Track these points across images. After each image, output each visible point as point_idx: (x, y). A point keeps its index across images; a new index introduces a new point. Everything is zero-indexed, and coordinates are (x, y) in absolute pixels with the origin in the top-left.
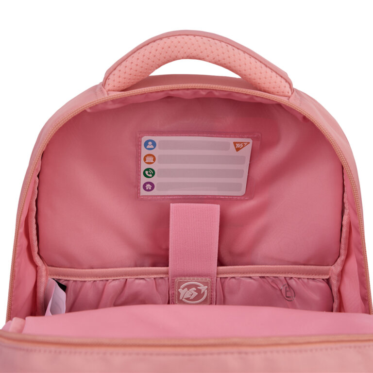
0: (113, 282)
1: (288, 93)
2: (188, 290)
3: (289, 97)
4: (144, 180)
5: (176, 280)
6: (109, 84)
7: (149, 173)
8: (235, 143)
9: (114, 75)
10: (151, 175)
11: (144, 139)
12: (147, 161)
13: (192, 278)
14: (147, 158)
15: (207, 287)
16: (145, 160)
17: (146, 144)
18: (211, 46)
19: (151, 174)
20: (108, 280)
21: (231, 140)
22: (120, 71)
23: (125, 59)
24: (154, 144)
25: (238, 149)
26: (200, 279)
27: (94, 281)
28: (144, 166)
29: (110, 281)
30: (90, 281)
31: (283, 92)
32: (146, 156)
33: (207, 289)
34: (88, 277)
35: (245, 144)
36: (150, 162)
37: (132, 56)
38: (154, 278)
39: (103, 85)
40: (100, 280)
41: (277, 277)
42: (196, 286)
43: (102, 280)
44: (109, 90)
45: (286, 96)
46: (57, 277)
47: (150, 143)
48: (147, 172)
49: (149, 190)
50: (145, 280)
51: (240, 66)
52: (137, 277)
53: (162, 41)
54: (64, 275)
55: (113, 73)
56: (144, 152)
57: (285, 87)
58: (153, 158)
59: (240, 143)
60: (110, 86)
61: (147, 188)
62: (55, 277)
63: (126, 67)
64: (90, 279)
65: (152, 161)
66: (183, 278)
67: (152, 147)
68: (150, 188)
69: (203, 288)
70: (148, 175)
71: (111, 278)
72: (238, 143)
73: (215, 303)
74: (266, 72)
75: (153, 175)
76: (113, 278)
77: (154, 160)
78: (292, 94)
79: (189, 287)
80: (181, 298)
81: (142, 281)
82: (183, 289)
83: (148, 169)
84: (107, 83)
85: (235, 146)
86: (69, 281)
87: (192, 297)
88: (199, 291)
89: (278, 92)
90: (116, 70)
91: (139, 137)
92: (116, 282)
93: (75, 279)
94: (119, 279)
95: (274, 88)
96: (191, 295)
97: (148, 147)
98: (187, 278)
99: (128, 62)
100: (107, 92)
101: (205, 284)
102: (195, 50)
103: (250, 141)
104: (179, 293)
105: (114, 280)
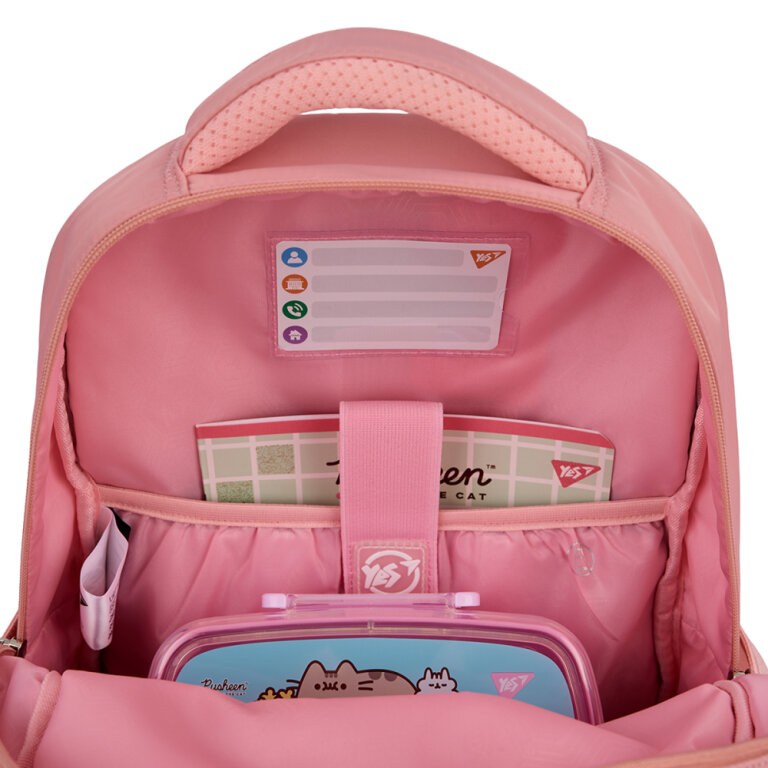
0: (227, 531)
1: (580, 183)
2: (382, 568)
3: (582, 193)
4: (284, 323)
5: (356, 547)
6: (191, 161)
7: (295, 310)
8: (474, 254)
9: (201, 140)
10: (299, 314)
11: (282, 246)
12: (289, 288)
13: (388, 542)
14: (289, 282)
15: (418, 561)
16: (285, 285)
17: (286, 256)
18: (410, 84)
19: (300, 311)
20: (217, 527)
21: (466, 248)
22: (213, 132)
23: (224, 108)
24: (303, 255)
25: (480, 265)
26: (405, 542)
27: (191, 525)
28: (284, 296)
29: (221, 529)
30: (183, 523)
31: (568, 182)
32: (287, 279)
33: (420, 566)
34: (179, 514)
35: (497, 254)
36: (295, 288)
37: (239, 100)
38: (313, 530)
39: (178, 162)
40: (203, 525)
41: (559, 529)
42: (397, 560)
43: (207, 526)
44: (192, 173)
45: (575, 191)
46: (118, 506)
47: (294, 254)
48: (290, 309)
49: (296, 342)
50: (294, 533)
51: (474, 126)
52: (277, 525)
53: (303, 70)
54: (132, 504)
55: (199, 137)
56: (283, 271)
57: (572, 171)
58: (301, 282)
59: (485, 253)
60: (193, 165)
61: (292, 338)
62: (113, 506)
63: (226, 124)
64: (182, 520)
65: (301, 288)
66: (371, 542)
67: (299, 261)
68: (298, 338)
69: (412, 564)
70: (293, 313)
71: (224, 523)
72: (481, 252)
73: (437, 589)
74: (532, 140)
75: (304, 313)
76: (229, 524)
77: (305, 285)
78: (588, 185)
79: (383, 562)
80: (367, 586)
81: (287, 535)
82: (371, 566)
83: (292, 303)
84: (187, 157)
85: (475, 258)
86: (140, 516)
87: (390, 584)
88: (402, 570)
89: (557, 182)
90: (205, 131)
91: (271, 243)
92: (236, 534)
93: (153, 514)
94: (241, 528)
95: (548, 173)
96: (388, 579)
97: (290, 261)
98: (379, 542)
99: (229, 113)
100: (187, 176)
101: (415, 555)
102: (376, 92)
103: (507, 248)
104: (363, 576)
105: (230, 527)
